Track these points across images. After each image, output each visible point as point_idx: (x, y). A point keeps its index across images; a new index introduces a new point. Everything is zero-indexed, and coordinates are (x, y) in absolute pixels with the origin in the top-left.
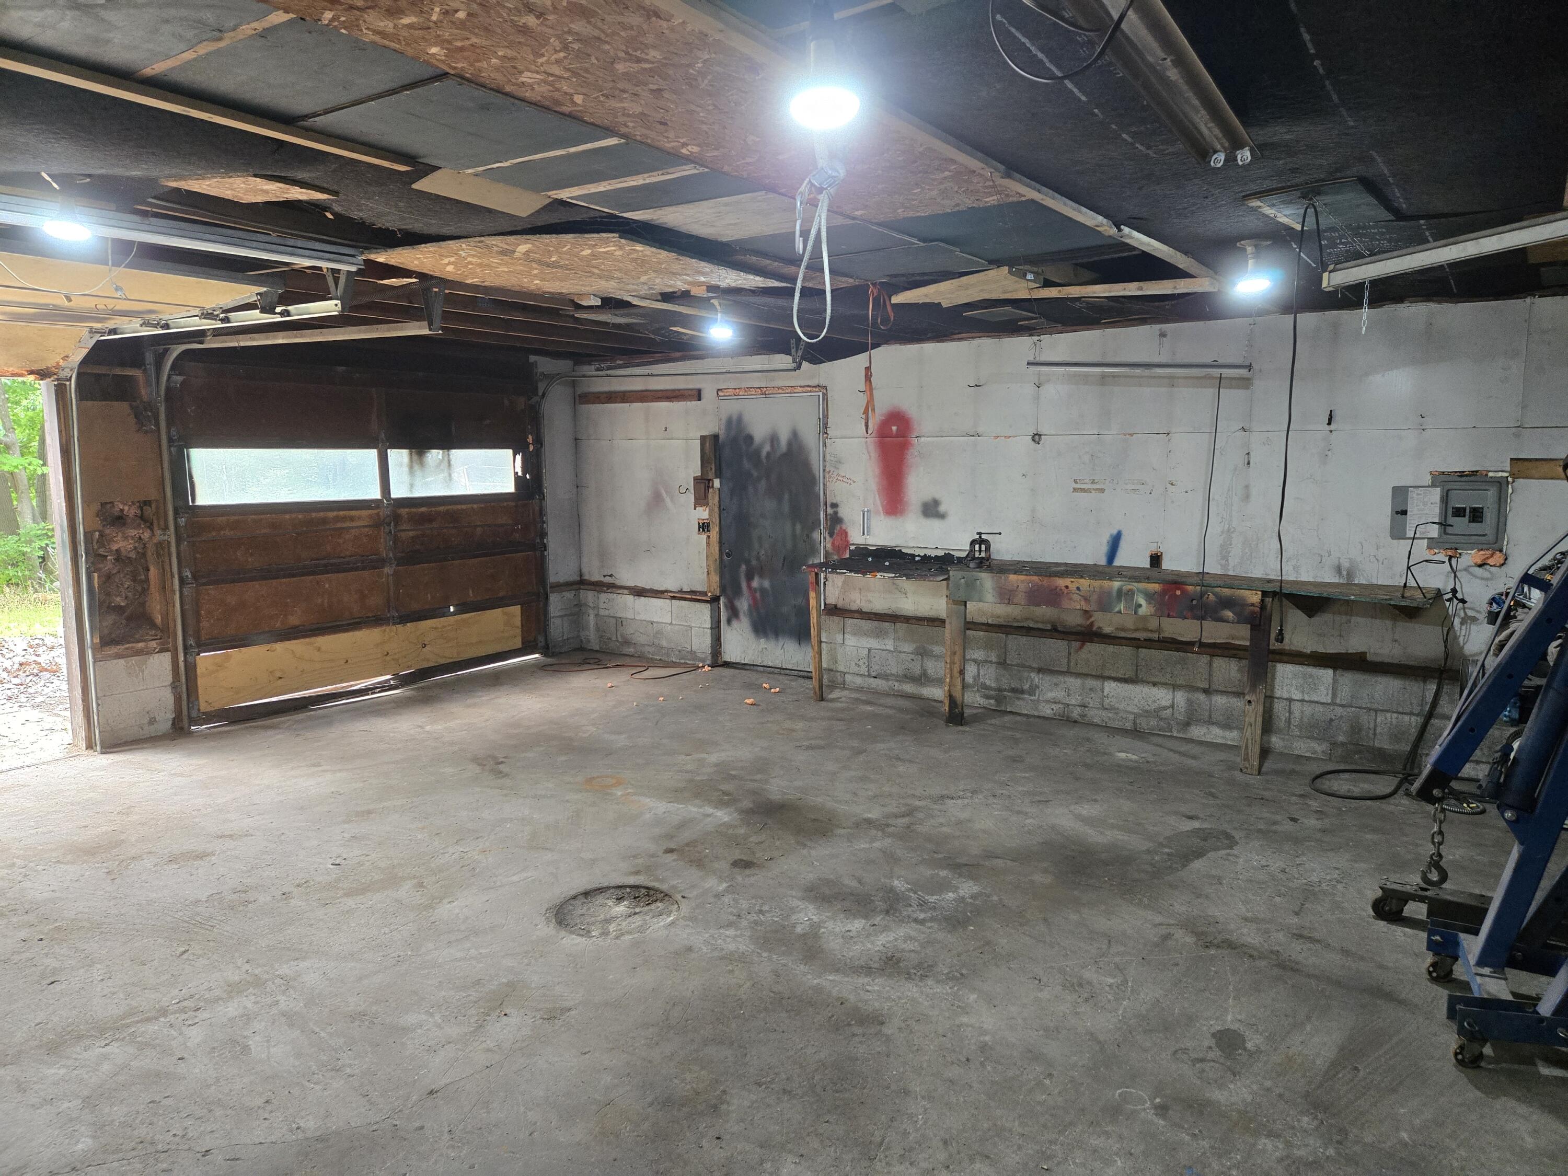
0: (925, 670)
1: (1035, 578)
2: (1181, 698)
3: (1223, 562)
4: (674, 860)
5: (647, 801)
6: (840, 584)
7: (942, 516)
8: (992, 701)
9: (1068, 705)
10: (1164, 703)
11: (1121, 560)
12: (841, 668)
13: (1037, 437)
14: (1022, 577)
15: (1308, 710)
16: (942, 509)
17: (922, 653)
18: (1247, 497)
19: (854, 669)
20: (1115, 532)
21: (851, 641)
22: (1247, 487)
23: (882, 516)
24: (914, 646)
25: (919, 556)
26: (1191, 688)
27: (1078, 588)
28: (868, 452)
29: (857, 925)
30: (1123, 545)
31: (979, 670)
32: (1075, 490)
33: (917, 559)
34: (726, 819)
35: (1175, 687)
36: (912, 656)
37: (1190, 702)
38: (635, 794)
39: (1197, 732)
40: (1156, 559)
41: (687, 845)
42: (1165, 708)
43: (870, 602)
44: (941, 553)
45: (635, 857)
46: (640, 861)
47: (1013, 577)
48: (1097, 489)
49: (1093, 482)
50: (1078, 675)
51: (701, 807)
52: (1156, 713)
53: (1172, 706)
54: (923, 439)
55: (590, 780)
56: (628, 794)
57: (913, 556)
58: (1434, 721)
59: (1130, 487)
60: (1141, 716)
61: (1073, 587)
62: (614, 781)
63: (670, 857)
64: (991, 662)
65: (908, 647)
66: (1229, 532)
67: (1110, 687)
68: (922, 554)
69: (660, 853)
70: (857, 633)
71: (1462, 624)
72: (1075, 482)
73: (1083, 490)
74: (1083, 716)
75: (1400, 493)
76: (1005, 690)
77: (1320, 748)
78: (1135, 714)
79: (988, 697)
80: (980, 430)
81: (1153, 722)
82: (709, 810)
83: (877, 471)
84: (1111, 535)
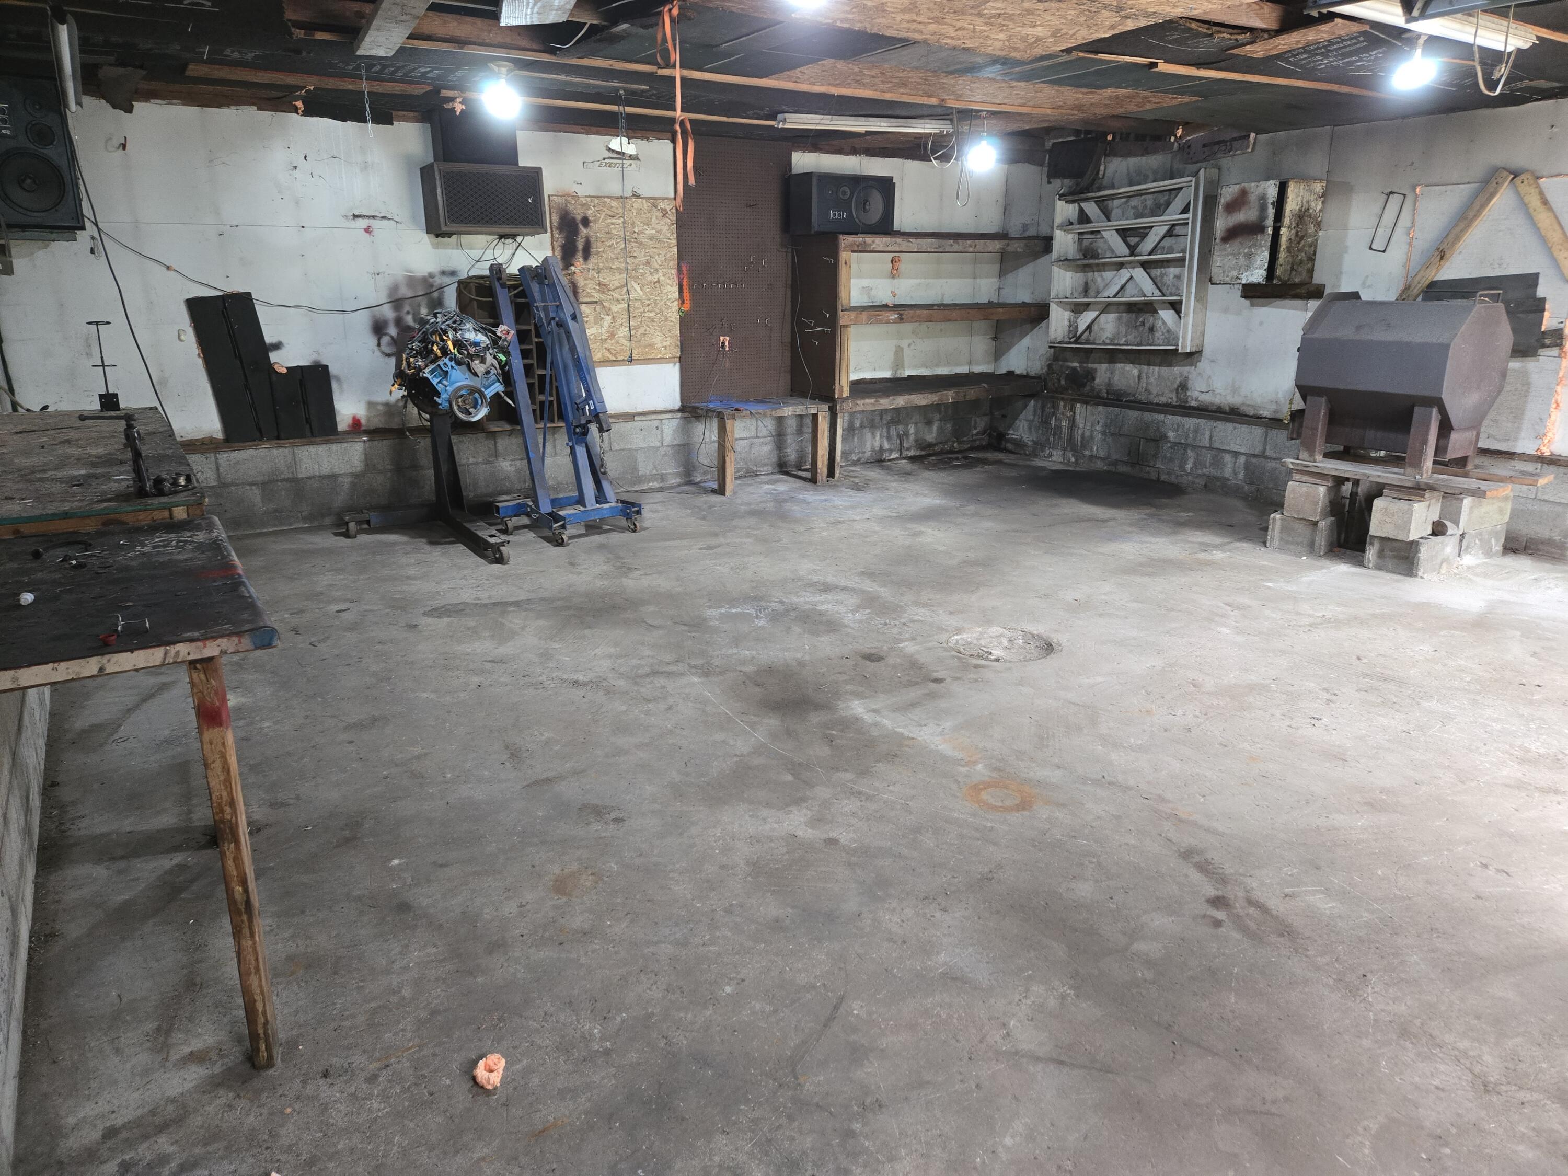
4: (937, 671)
5: (945, 748)
29: (823, 607)
34: (857, 702)
38: (958, 762)
41: (917, 683)
45: (976, 680)
46: (972, 676)
51: (876, 724)
55: (1024, 805)
56: (967, 764)
62: (984, 796)
63: (938, 675)
69: (948, 680)
82: (868, 718)
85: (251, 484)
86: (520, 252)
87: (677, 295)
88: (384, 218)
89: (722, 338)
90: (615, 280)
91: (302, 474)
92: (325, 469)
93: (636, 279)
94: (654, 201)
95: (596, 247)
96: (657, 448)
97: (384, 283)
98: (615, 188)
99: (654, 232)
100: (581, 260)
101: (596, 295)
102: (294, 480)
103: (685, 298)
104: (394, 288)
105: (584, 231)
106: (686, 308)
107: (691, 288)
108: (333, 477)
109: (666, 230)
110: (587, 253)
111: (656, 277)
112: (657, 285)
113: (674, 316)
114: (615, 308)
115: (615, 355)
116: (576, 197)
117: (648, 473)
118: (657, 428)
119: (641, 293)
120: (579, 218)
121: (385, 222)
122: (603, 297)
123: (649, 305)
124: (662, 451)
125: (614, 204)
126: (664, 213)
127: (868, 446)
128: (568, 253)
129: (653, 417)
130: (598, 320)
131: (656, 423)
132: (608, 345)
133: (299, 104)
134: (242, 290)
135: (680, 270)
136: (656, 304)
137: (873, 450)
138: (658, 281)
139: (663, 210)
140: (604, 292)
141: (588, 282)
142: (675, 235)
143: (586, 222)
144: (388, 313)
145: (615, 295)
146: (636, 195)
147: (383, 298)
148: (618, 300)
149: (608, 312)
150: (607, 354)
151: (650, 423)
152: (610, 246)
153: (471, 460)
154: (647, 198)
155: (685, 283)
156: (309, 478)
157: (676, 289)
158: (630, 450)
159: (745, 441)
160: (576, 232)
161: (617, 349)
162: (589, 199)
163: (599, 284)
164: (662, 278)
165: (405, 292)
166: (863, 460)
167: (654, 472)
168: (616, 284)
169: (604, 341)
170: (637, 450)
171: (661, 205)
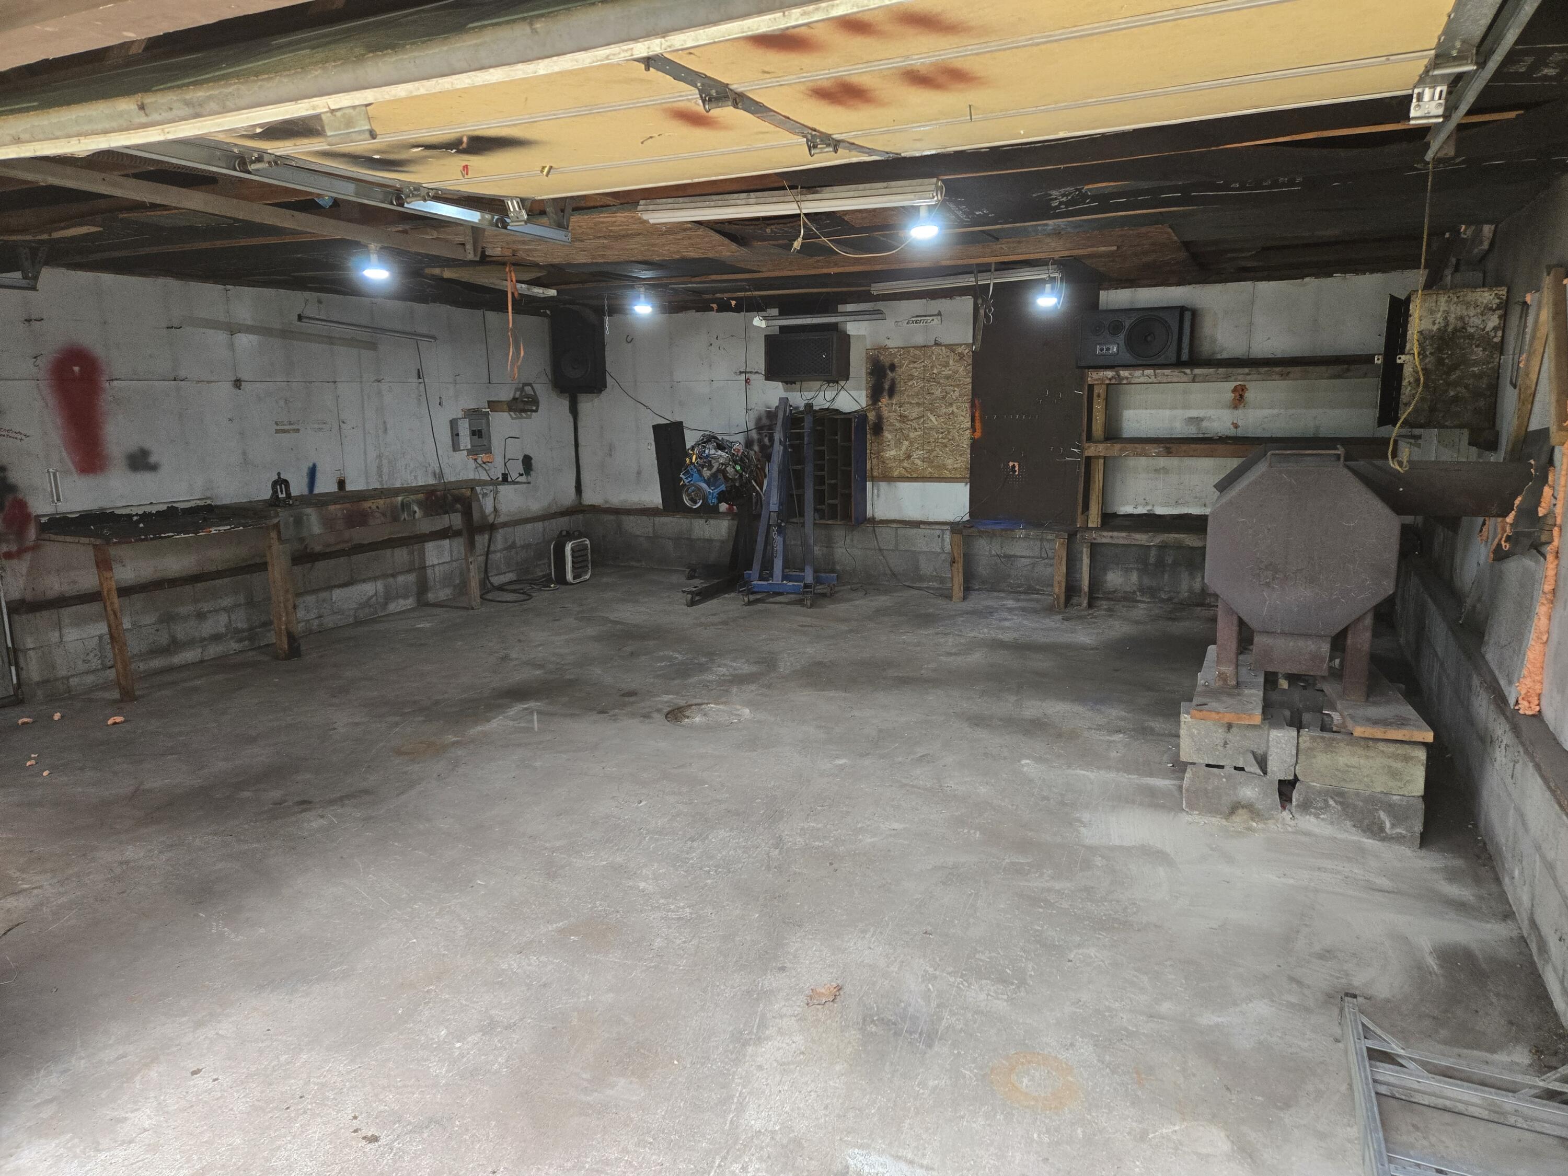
0: (173, 636)
1: (348, 505)
2: (380, 585)
3: (380, 479)
6: (24, 571)
7: (154, 468)
8: (246, 642)
9: (308, 620)
10: (371, 593)
11: (320, 489)
12: (63, 672)
13: (238, 383)
14: (338, 506)
15: (441, 568)
16: (153, 459)
17: (168, 619)
18: (386, 430)
19: (81, 667)
20: (311, 465)
21: (72, 635)
22: (385, 422)
23: (76, 477)
24: (158, 614)
25: (137, 515)
26: (385, 576)
27: (377, 507)
28: (43, 399)
30: (319, 476)
31: (229, 617)
32: (277, 431)
33: (135, 518)
35: (375, 579)
36: (157, 626)
37: (386, 587)
39: (393, 607)
40: (341, 483)
42: (372, 597)
43: (74, 582)
44: (164, 507)
47: (332, 508)
48: (294, 430)
49: (290, 424)
50: (314, 592)
52: (366, 604)
53: (376, 594)
54: (115, 382)
57: (130, 516)
58: (490, 556)
59: (316, 426)
60: (358, 609)
61: (374, 507)
64: (240, 605)
65: (149, 619)
66: (380, 457)
67: (337, 594)
68: (140, 512)
70: (80, 622)
71: (483, 498)
72: (277, 424)
73: (284, 431)
74: (321, 625)
75: (453, 423)
76: (256, 627)
77: (448, 591)
78: (354, 609)
79: (240, 641)
80: (182, 373)
81: (367, 610)
83: (59, 421)
84: (309, 468)
85: (669, 539)
86: (843, 393)
87: (969, 425)
88: (757, 373)
89: (1011, 464)
90: (914, 412)
91: (694, 536)
92: (707, 535)
93: (932, 411)
94: (951, 347)
95: (900, 387)
96: (938, 554)
97: (753, 416)
98: (919, 340)
99: (950, 372)
100: (887, 397)
101: (897, 424)
102: (690, 539)
103: (977, 428)
104: (759, 419)
105: (890, 375)
106: (978, 435)
107: (982, 418)
108: (710, 541)
109: (963, 373)
110: (892, 393)
111: (951, 409)
112: (951, 417)
113: (965, 443)
114: (912, 435)
115: (910, 473)
116: (886, 348)
117: (929, 573)
118: (939, 536)
119: (936, 423)
120: (887, 364)
121: (757, 375)
122: (903, 426)
123: (942, 433)
124: (943, 556)
125: (917, 352)
126: (961, 356)
127: (1184, 586)
128: (876, 394)
129: (937, 527)
130: (899, 443)
131: (938, 532)
132: (905, 464)
133: (715, 306)
134: (678, 420)
135: (973, 406)
136: (949, 433)
137: (1191, 590)
138: (953, 413)
139: (960, 354)
140: (904, 422)
141: (891, 414)
142: (970, 375)
143: (893, 367)
144: (754, 435)
145: (913, 424)
146: (937, 344)
147: (751, 425)
148: (915, 429)
149: (907, 438)
150: (903, 471)
151: (932, 531)
152: (911, 386)
153: (792, 543)
154: (946, 346)
155: (977, 414)
156: (698, 539)
157: (969, 419)
158: (914, 551)
159: (1028, 560)
160: (885, 375)
161: (912, 468)
162: (896, 350)
163: (900, 416)
164: (955, 410)
165: (765, 421)
166: (1176, 600)
167: (935, 573)
168: (914, 415)
169: (901, 461)
170: (920, 552)
171: (960, 350)
